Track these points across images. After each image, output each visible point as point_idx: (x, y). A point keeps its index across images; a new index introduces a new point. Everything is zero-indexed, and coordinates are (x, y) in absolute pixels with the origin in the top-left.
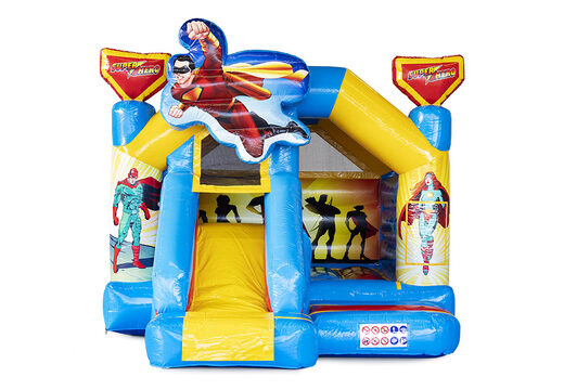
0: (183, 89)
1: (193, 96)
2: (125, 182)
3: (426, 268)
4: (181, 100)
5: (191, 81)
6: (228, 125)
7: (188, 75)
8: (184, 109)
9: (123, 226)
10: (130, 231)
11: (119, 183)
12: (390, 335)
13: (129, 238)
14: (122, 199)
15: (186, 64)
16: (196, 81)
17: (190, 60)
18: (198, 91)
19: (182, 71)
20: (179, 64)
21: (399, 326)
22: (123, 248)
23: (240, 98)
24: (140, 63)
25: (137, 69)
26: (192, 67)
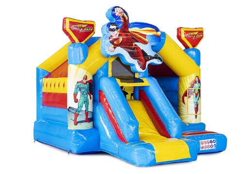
0: (114, 39)
1: (118, 42)
2: (81, 82)
3: (196, 116)
4: (113, 44)
5: (118, 35)
6: (133, 55)
7: (116, 32)
8: (115, 48)
9: (80, 103)
10: (84, 105)
11: (78, 82)
12: (210, 144)
13: (84, 109)
14: (80, 90)
15: (115, 27)
16: (120, 35)
17: (116, 26)
18: (121, 39)
19: (113, 30)
20: (112, 27)
21: (212, 140)
22: (80, 113)
23: (136, 43)
24: (85, 26)
25: (84, 28)
26: (117, 29)
